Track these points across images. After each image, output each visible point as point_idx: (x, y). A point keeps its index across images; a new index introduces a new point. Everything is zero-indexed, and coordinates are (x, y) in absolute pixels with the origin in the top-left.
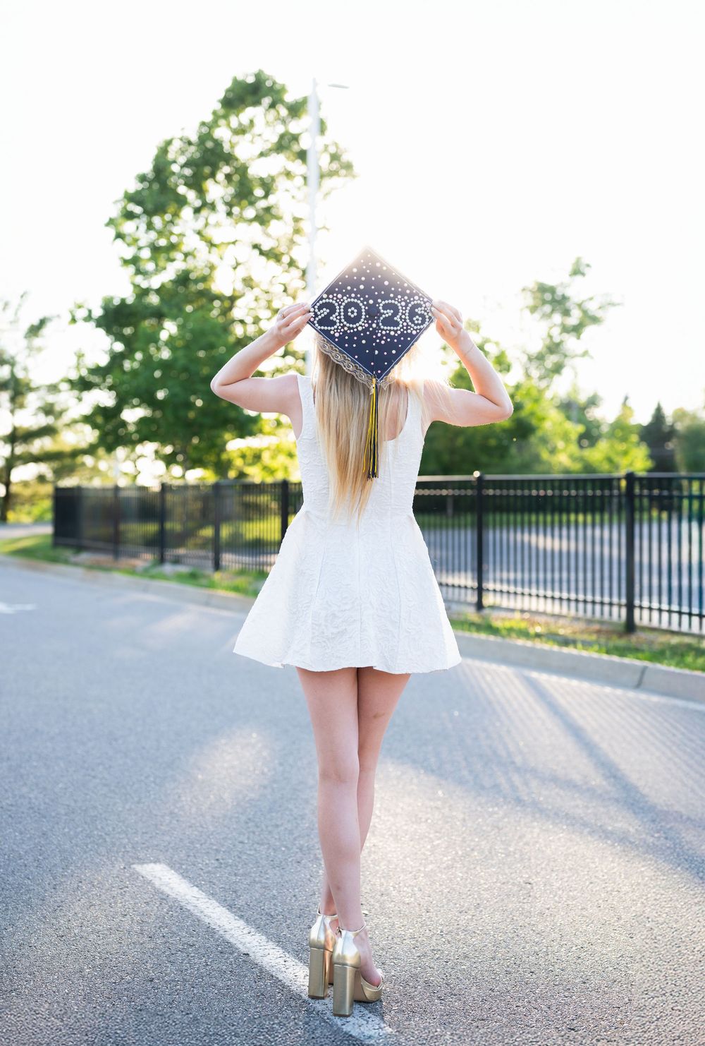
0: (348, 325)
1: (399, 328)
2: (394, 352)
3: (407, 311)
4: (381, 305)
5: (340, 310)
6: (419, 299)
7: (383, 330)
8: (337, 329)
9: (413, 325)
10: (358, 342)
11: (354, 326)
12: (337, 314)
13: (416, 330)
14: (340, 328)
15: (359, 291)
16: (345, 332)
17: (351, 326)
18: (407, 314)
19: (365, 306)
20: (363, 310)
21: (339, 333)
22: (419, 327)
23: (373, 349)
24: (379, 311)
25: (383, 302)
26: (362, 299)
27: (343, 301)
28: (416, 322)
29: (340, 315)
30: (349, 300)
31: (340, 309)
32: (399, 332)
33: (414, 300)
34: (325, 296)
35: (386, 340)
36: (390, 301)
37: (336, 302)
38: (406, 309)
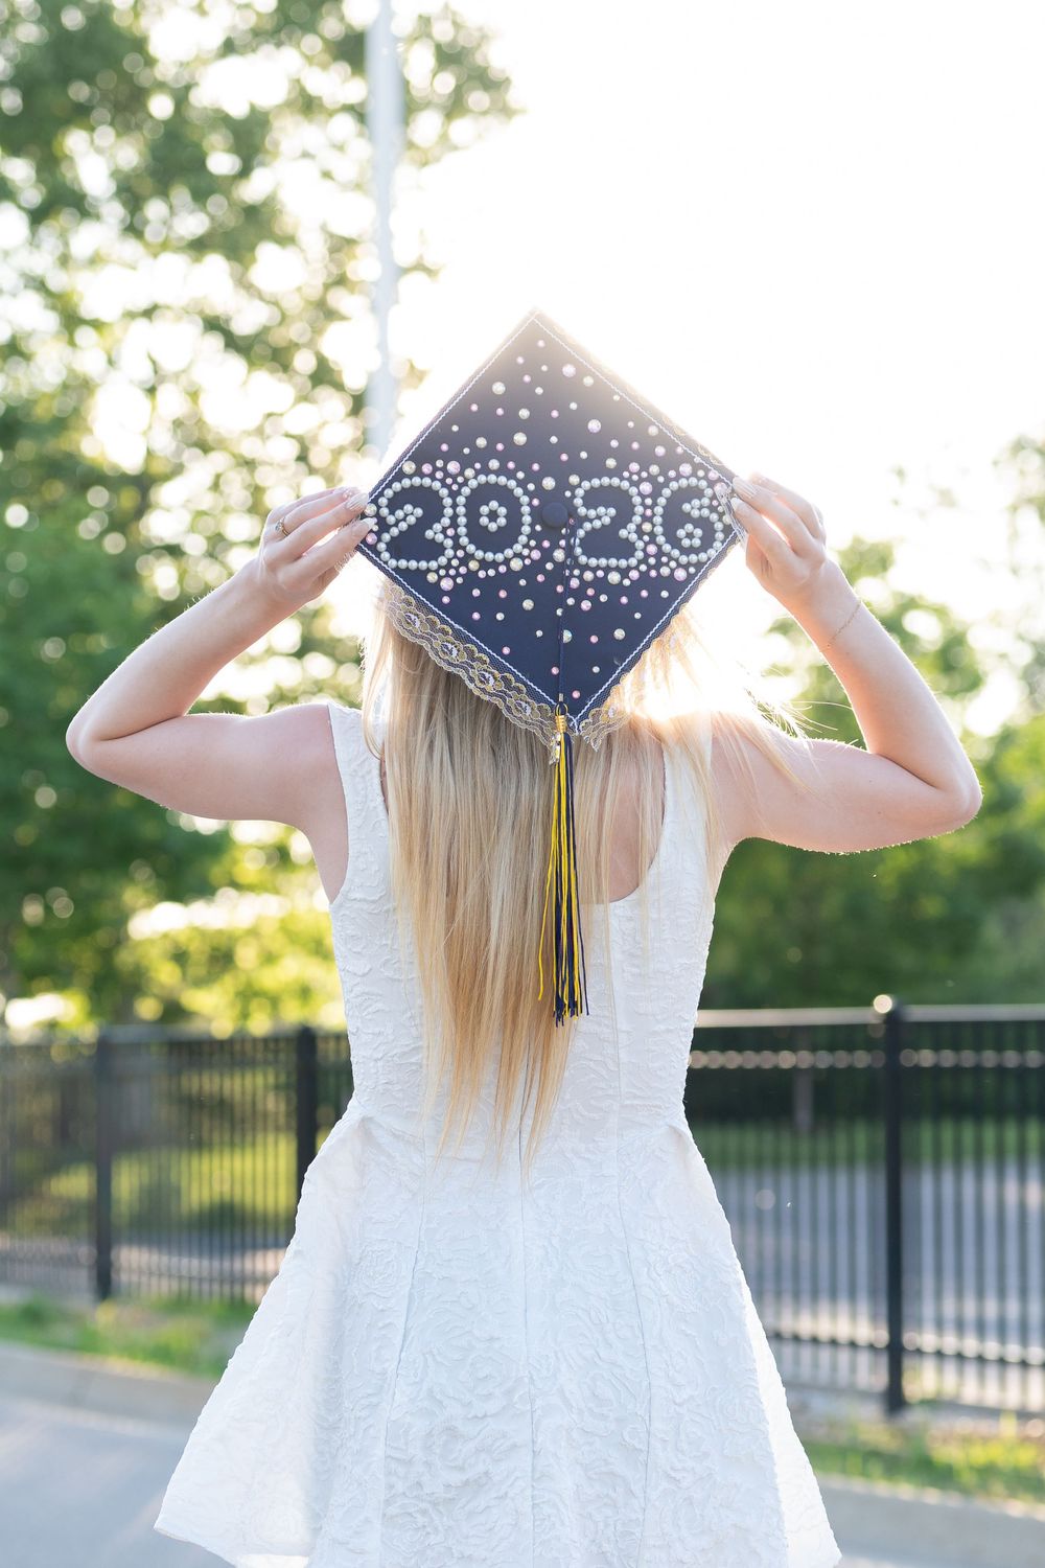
0: (480, 554)
1: (633, 562)
2: (619, 634)
3: (659, 510)
4: (580, 492)
5: (454, 508)
6: (694, 474)
7: (586, 567)
8: (448, 567)
9: (676, 553)
10: (512, 606)
11: (500, 557)
12: (446, 521)
13: (686, 567)
14: (455, 563)
15: (512, 451)
16: (471, 575)
17: (490, 556)
18: (658, 520)
19: (531, 495)
20: (526, 509)
21: (454, 578)
22: (693, 558)
23: (557, 626)
24: (571, 510)
25: (586, 485)
26: (520, 475)
27: (465, 483)
28: (686, 543)
29: (454, 524)
30: (482, 478)
31: (454, 506)
32: (634, 575)
33: (679, 477)
34: (409, 467)
35: (594, 599)
36: (606, 481)
37: (444, 485)
38: (655, 504)
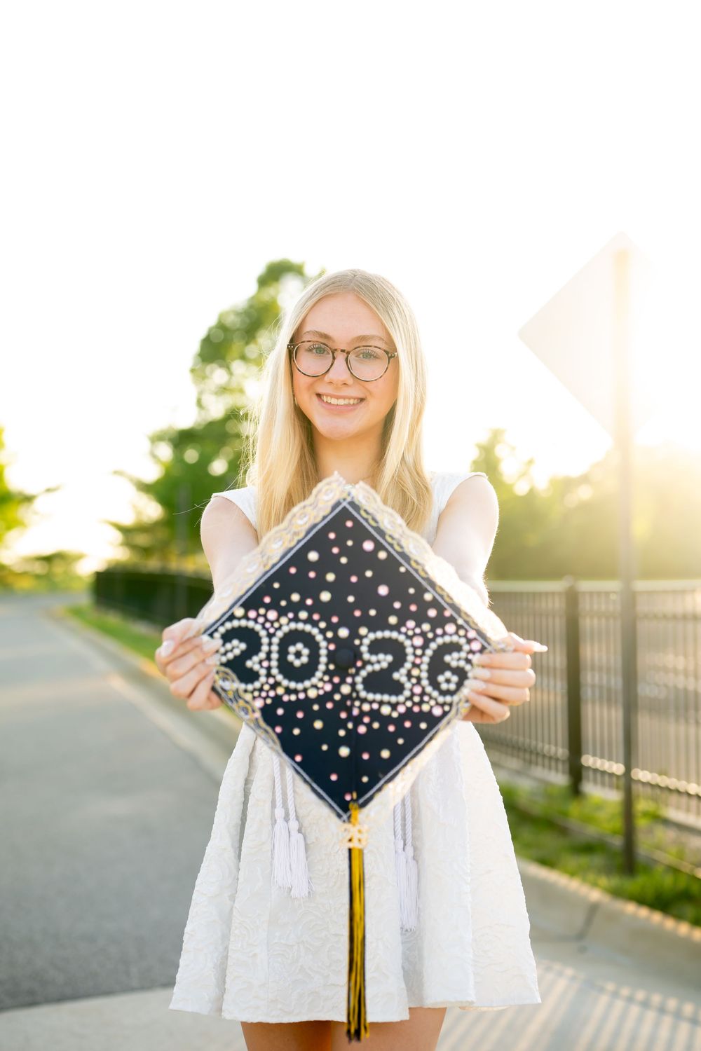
0: (285, 683)
1: (401, 698)
2: (385, 754)
3: (426, 659)
4: (366, 641)
5: (270, 646)
6: (457, 633)
7: (364, 700)
8: (261, 690)
9: (435, 694)
10: (306, 724)
11: (300, 686)
12: (262, 655)
13: (443, 705)
14: (266, 687)
15: (318, 606)
16: (277, 699)
17: (293, 685)
18: (425, 667)
19: (329, 641)
20: (323, 652)
21: (265, 699)
22: (448, 699)
23: (336, 743)
24: (358, 655)
25: (372, 636)
26: (323, 625)
27: (280, 628)
28: (444, 686)
29: (268, 658)
30: (293, 626)
31: (270, 644)
32: (402, 709)
33: (444, 634)
34: (239, 612)
35: (369, 726)
36: (387, 634)
37: (264, 627)
38: (423, 654)
